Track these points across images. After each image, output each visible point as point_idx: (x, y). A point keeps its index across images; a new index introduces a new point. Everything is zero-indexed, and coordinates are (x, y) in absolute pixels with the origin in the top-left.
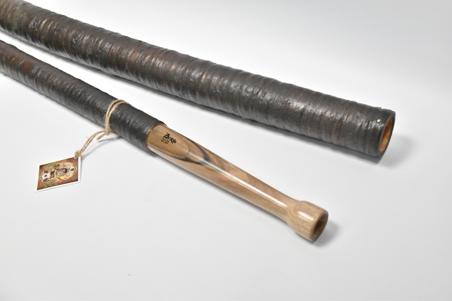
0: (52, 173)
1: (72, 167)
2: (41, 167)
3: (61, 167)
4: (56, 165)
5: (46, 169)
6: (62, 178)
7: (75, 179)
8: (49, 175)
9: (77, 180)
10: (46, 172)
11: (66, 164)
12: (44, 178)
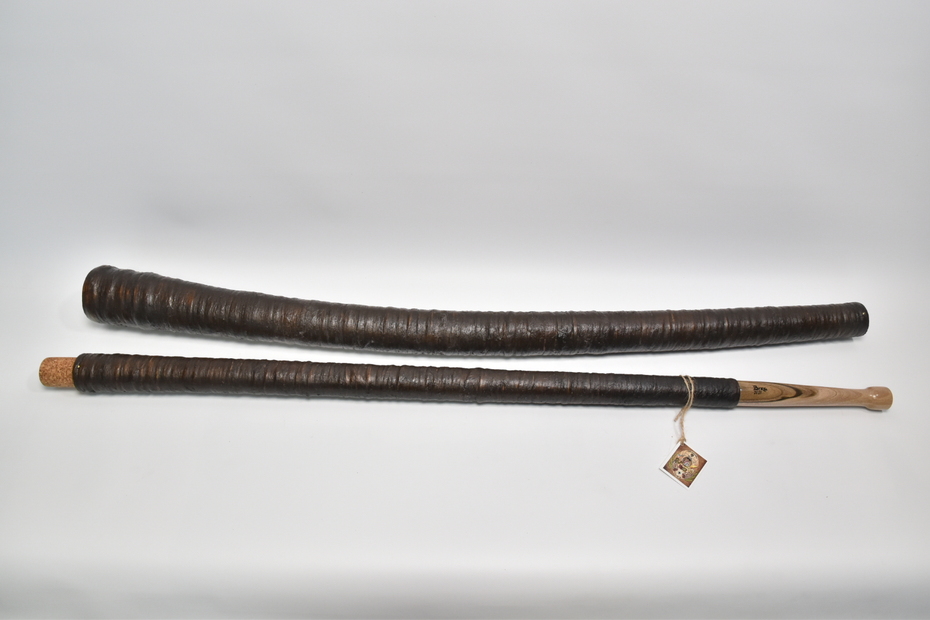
0: (681, 468)
1: (690, 454)
2: (665, 468)
3: (682, 459)
4: (675, 459)
5: (671, 467)
6: (693, 466)
7: (703, 462)
8: (679, 470)
9: (706, 461)
10: (675, 470)
11: (681, 453)
12: (681, 475)
